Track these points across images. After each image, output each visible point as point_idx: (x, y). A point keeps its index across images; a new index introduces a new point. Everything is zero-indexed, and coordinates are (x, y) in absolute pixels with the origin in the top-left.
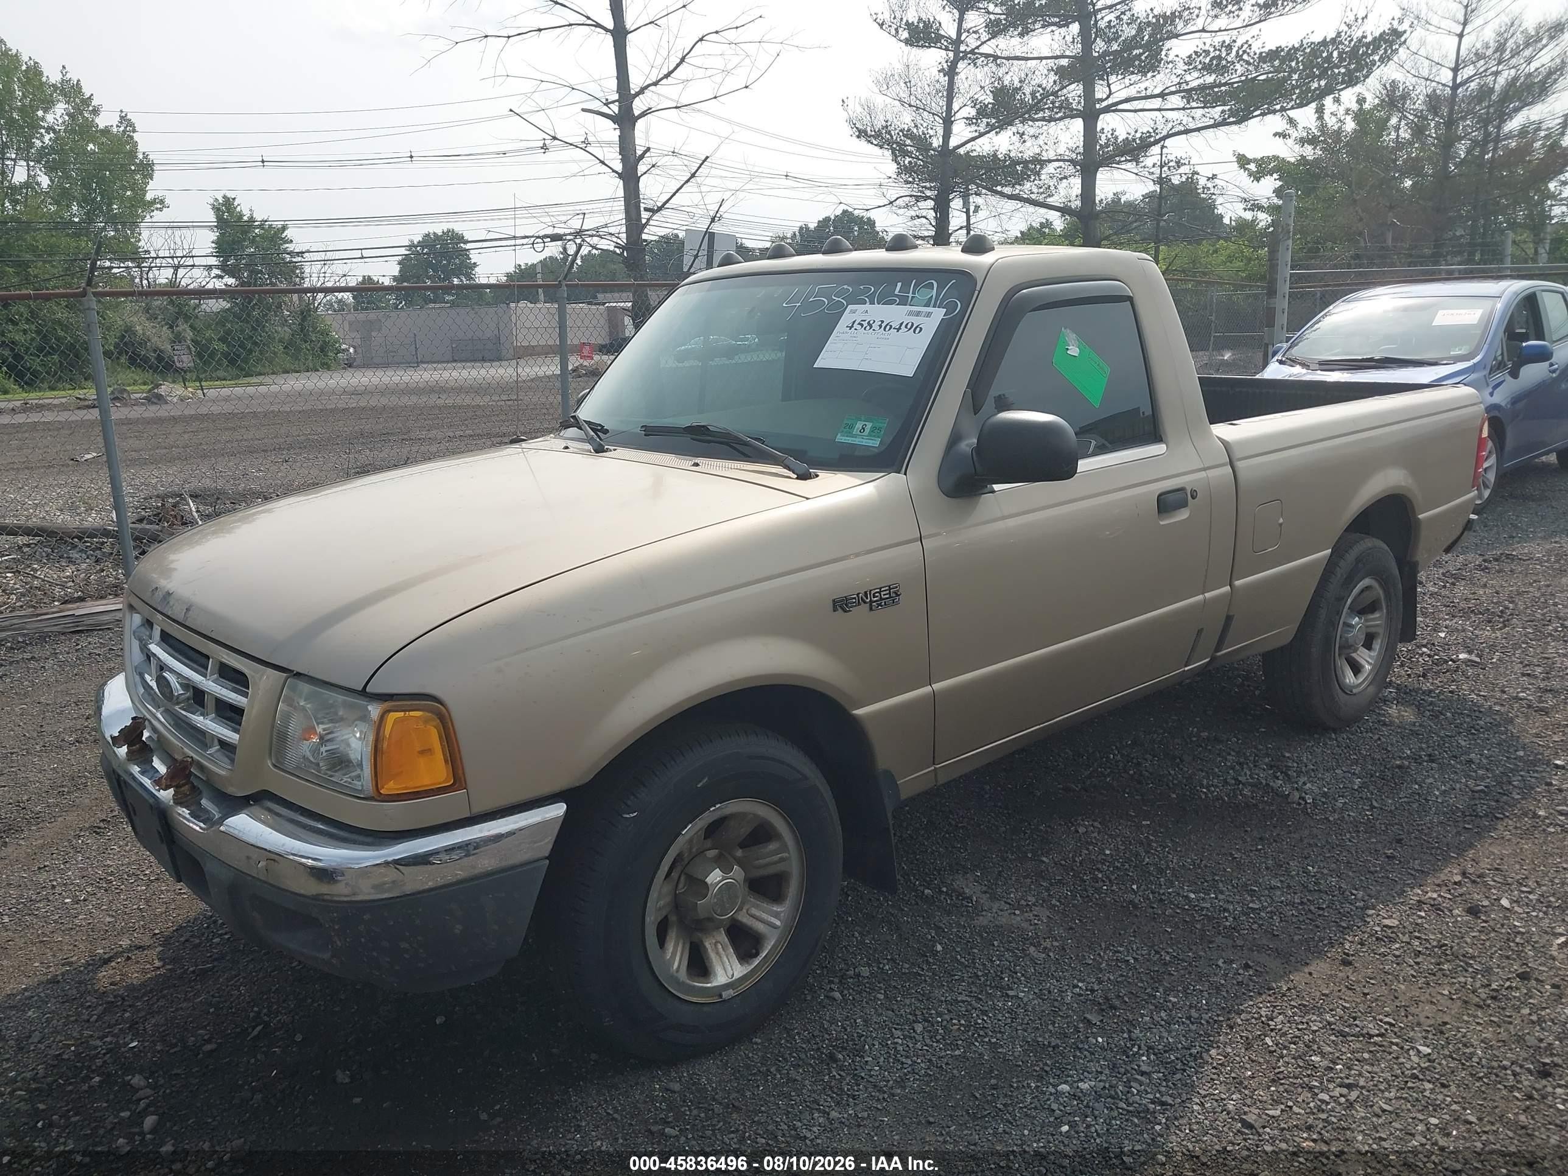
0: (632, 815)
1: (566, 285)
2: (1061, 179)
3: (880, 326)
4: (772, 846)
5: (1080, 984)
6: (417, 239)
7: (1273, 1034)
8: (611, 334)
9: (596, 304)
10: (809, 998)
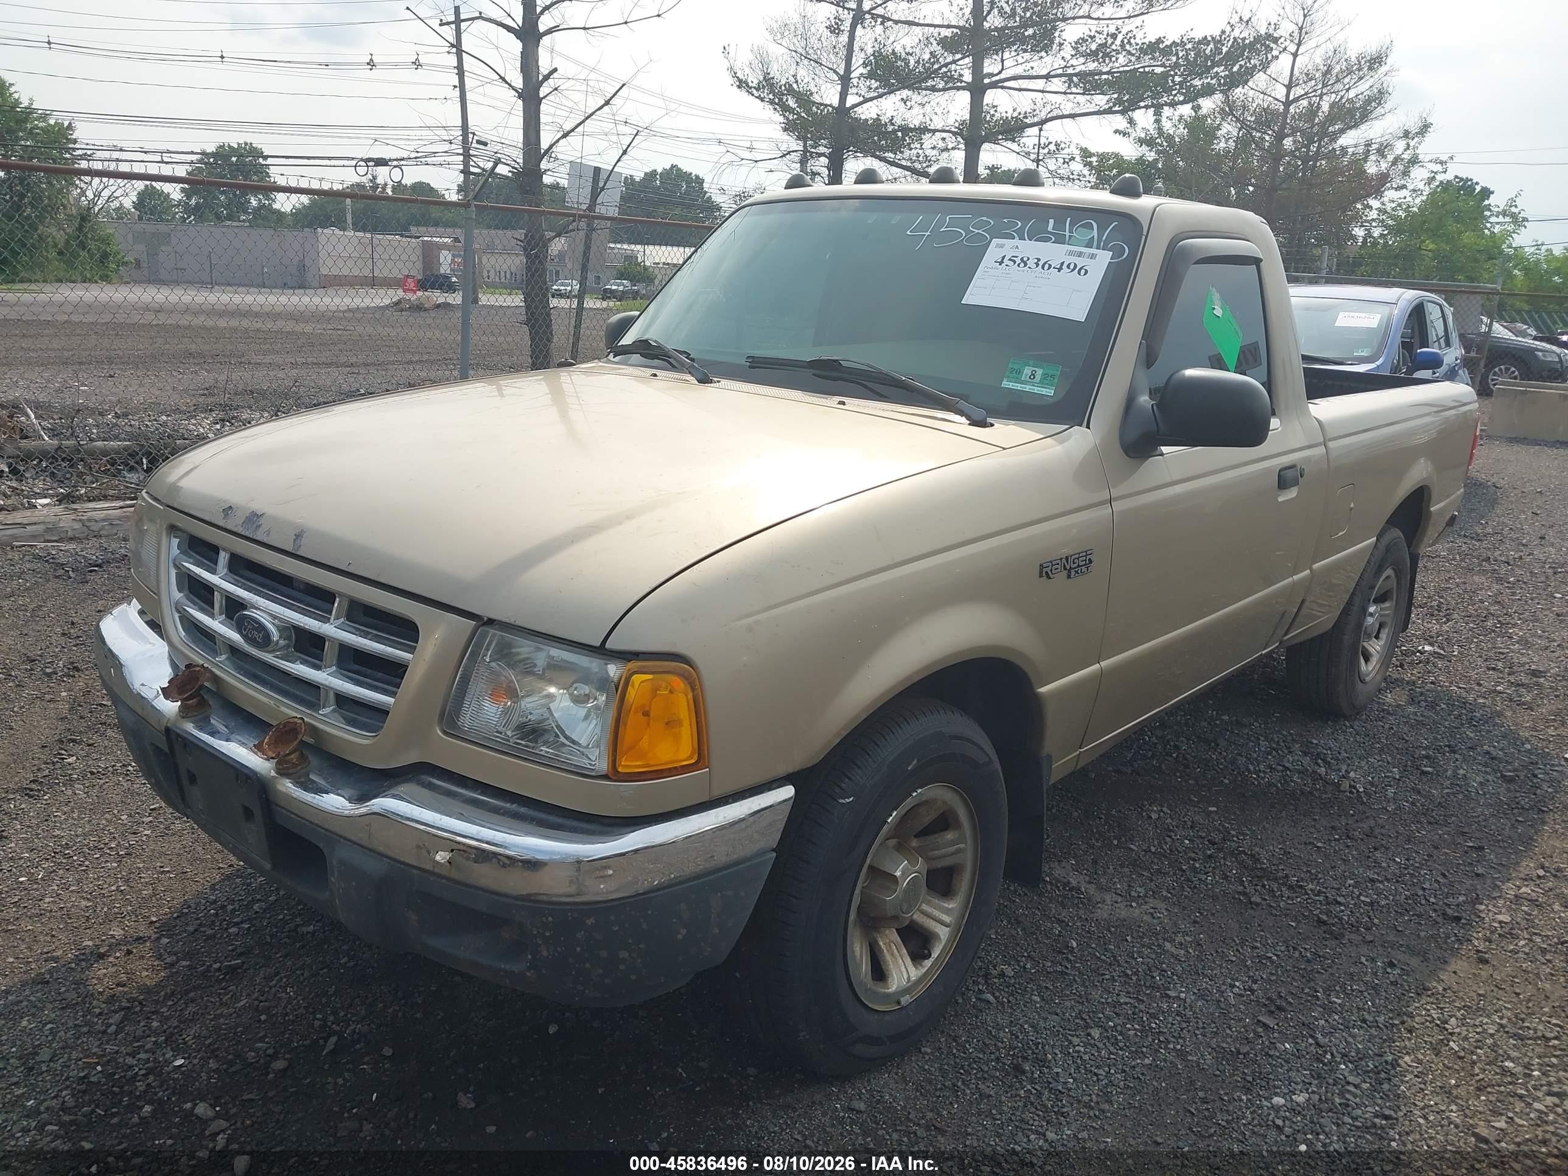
0: (848, 800)
1: (476, 206)
2: (943, 151)
3: (1037, 265)
4: (950, 836)
5: (1237, 984)
6: (211, 148)
7: (1454, 1038)
8: (425, 269)
9: (407, 237)
10: (960, 1001)
